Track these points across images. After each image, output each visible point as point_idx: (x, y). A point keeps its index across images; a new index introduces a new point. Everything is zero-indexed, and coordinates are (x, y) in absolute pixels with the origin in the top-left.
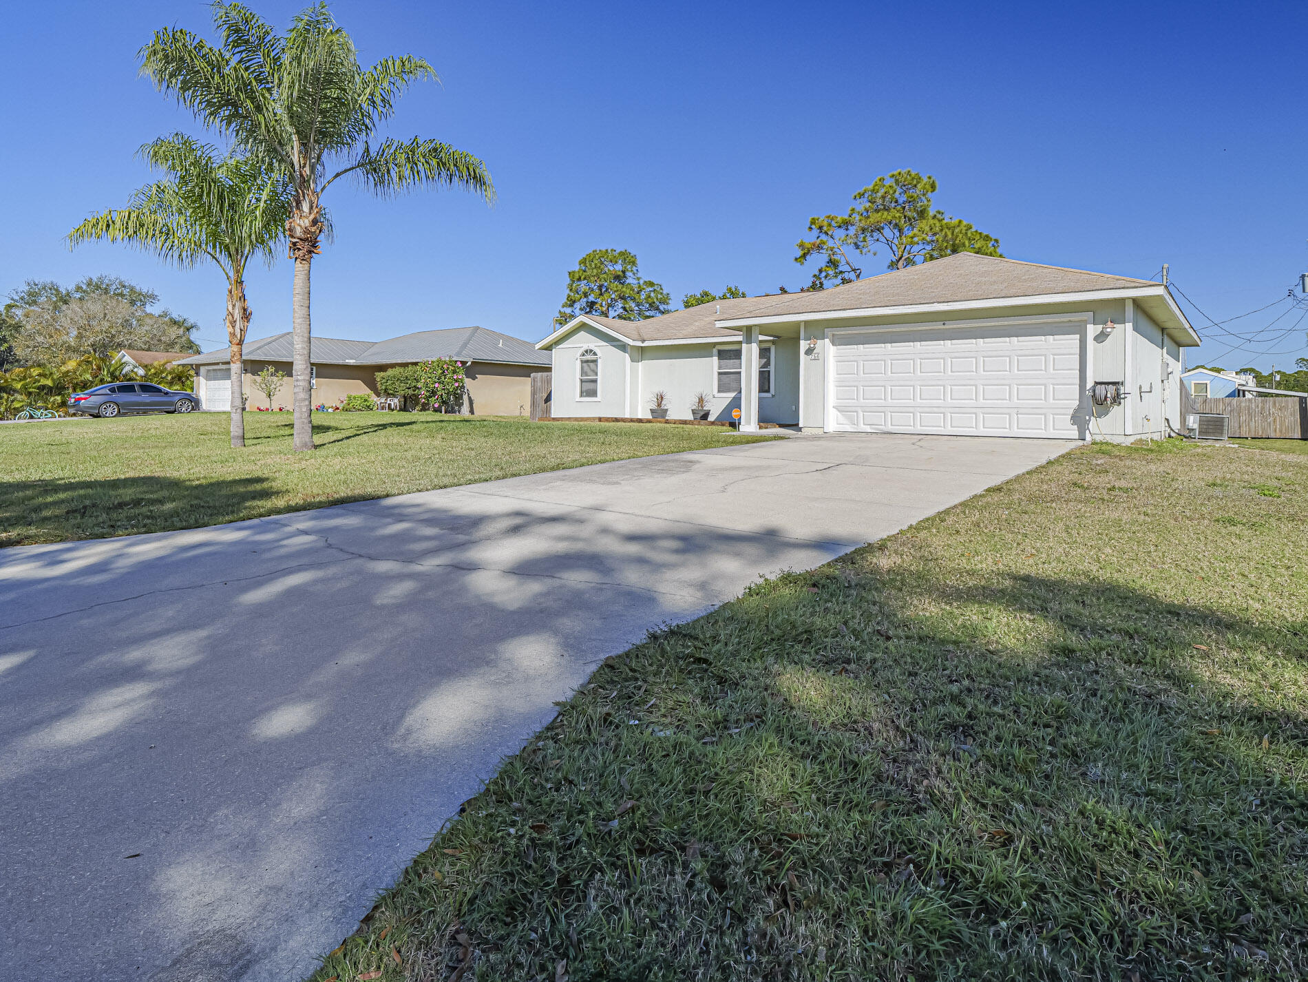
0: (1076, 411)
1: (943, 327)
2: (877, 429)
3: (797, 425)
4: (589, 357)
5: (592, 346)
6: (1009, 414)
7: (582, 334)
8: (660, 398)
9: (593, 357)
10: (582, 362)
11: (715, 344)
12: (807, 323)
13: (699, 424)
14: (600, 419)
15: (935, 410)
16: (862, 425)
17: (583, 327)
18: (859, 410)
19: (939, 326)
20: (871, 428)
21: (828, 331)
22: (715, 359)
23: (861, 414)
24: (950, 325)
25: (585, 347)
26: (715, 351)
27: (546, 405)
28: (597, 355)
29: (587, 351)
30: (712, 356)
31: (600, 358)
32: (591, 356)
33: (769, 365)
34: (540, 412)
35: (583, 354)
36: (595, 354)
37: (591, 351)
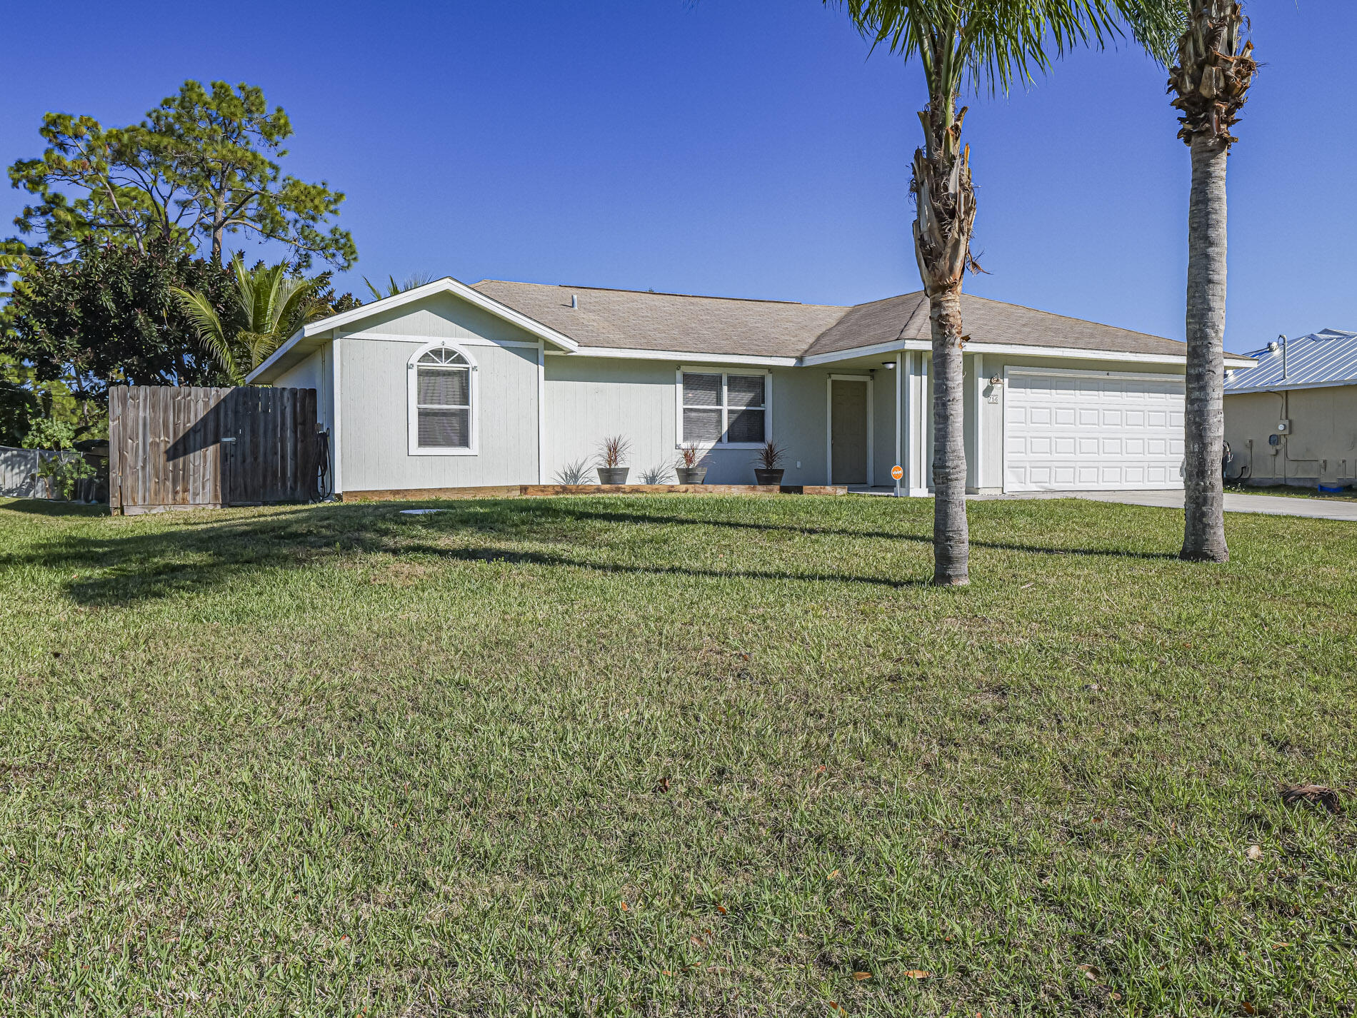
1: (1106, 377)
2: (1042, 487)
4: (444, 365)
5: (452, 344)
6: (1143, 468)
9: (459, 367)
11: (678, 364)
12: (986, 356)
15: (1091, 464)
16: (1029, 484)
18: (1027, 464)
19: (1102, 375)
20: (1037, 487)
21: (1010, 371)
22: (680, 387)
23: (1028, 470)
24: (1115, 376)
25: (435, 343)
26: (679, 375)
27: (171, 463)
28: (466, 363)
29: (437, 353)
30: (675, 383)
31: (474, 368)
32: (451, 362)
33: (763, 402)
34: (150, 481)
35: (425, 357)
36: (460, 360)
37: (449, 353)
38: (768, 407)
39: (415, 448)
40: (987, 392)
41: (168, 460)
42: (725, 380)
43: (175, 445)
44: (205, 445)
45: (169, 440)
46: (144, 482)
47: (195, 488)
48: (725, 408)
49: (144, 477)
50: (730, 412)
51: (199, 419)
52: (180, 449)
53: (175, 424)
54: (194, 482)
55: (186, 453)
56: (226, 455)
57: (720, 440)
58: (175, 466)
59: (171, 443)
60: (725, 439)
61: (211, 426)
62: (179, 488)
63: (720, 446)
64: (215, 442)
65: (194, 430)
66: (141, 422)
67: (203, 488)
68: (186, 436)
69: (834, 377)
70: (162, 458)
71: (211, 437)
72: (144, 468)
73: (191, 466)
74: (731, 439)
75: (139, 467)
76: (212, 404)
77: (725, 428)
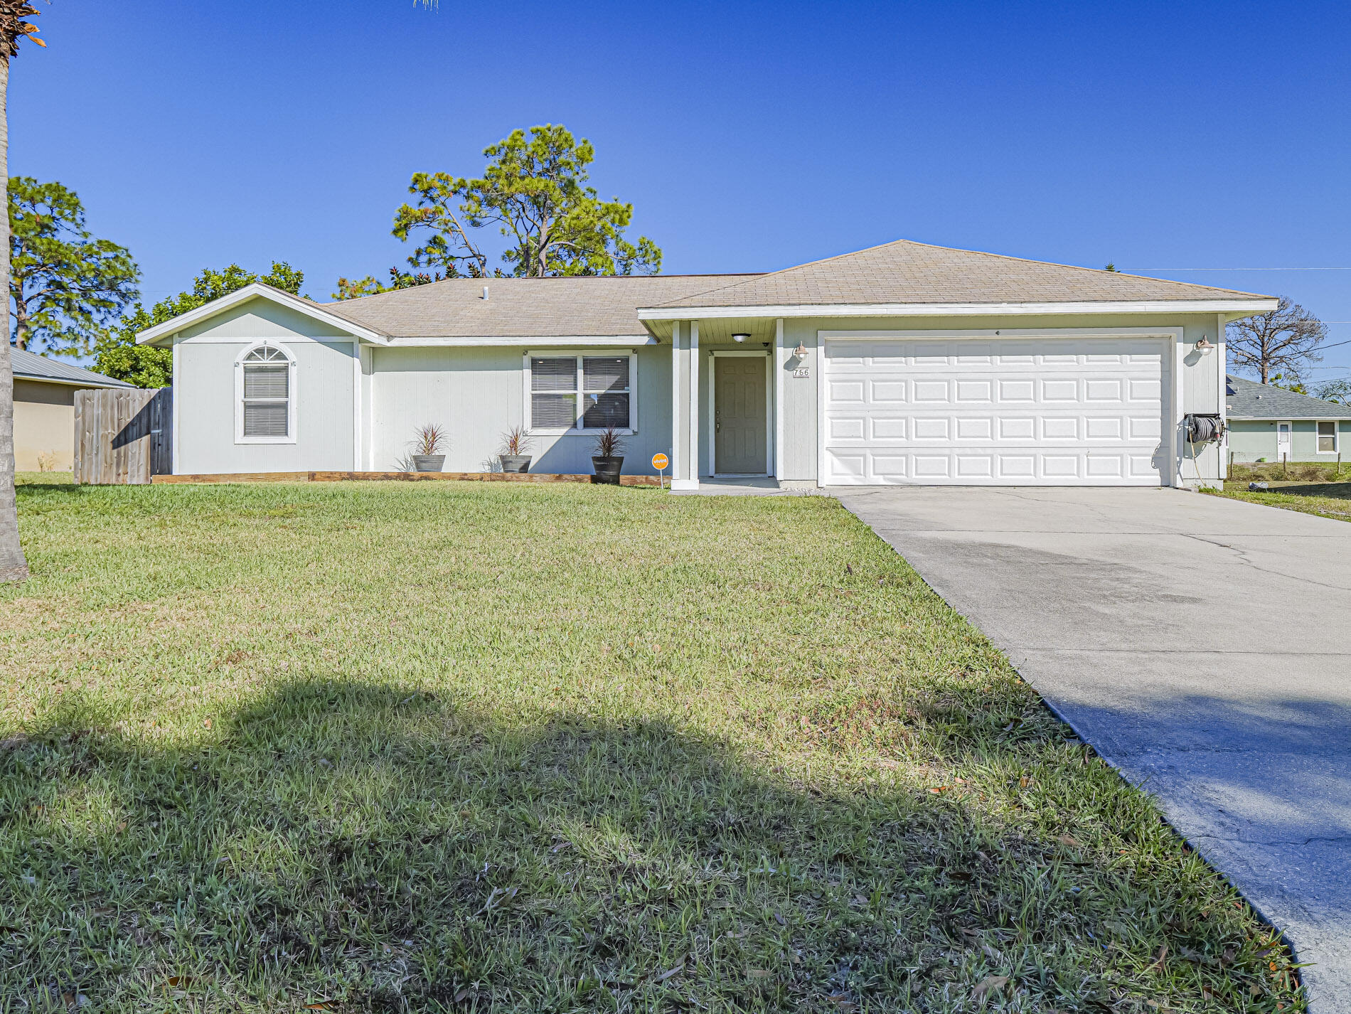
0: (1158, 450)
2: (895, 480)
3: (774, 477)
4: (267, 362)
5: (273, 342)
6: (1078, 456)
7: (249, 319)
8: (431, 437)
9: (280, 363)
10: (247, 370)
11: (525, 350)
13: (518, 480)
14: (312, 476)
15: (980, 451)
16: (872, 476)
17: (256, 305)
18: (868, 452)
19: (990, 335)
20: (885, 479)
21: (822, 335)
22: (528, 373)
23: (870, 459)
24: (1005, 335)
25: (258, 342)
26: (527, 360)
27: (116, 450)
28: (287, 359)
29: (260, 351)
30: (522, 369)
31: (293, 364)
32: (271, 360)
33: (628, 385)
34: (101, 464)
35: (250, 356)
36: (281, 356)
37: (271, 351)
38: (633, 389)
39: (240, 437)
40: (792, 364)
41: (114, 448)
42: (580, 363)
43: (119, 436)
44: (140, 436)
45: (113, 433)
46: (97, 466)
47: (133, 471)
48: (580, 392)
49: (97, 462)
50: (586, 396)
51: (136, 414)
52: (122, 439)
53: (119, 420)
54: (132, 466)
55: (126, 442)
56: (155, 444)
57: (575, 425)
58: (119, 454)
59: (116, 434)
60: (580, 425)
61: (144, 420)
62: (121, 471)
63: (574, 432)
64: (147, 434)
65: (132, 424)
66: (95, 418)
67: (138, 471)
68: (126, 429)
69: (717, 354)
70: (110, 446)
71: (144, 430)
72: (97, 454)
73: (130, 453)
74: (586, 425)
75: (94, 455)
76: (145, 403)
77: (580, 412)
